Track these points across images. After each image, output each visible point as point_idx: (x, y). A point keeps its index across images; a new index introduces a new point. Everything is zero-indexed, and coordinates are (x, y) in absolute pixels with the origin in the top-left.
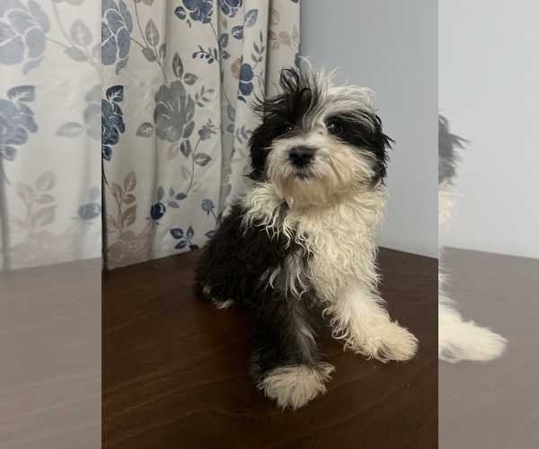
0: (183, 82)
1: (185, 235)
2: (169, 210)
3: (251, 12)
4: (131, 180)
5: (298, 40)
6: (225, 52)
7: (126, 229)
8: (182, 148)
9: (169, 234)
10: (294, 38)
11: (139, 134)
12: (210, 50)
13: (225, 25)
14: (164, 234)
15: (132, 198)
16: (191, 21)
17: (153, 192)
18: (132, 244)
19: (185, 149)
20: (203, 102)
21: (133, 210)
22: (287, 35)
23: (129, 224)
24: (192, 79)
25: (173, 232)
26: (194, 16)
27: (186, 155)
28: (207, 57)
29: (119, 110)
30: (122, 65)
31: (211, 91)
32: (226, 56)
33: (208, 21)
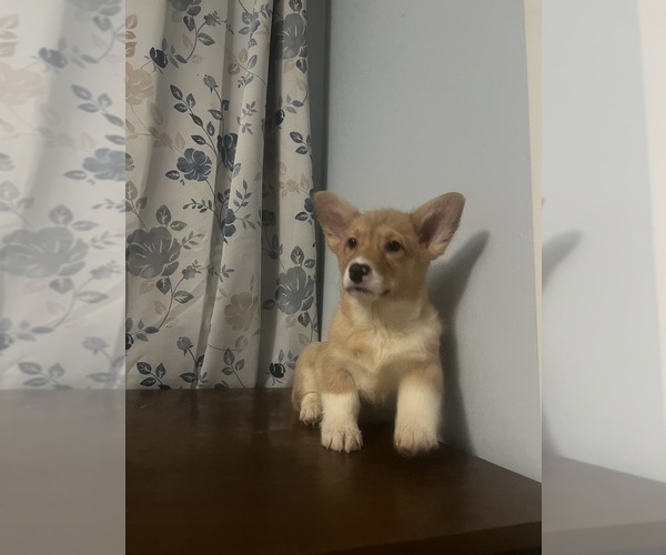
0: (169, 228)
1: (153, 371)
2: (137, 341)
5: (308, 187)
8: (159, 285)
9: (135, 367)
10: (302, 184)
12: (203, 202)
14: (131, 366)
16: (185, 180)
19: (163, 287)
20: (190, 246)
22: (295, 183)
24: (180, 226)
25: (139, 365)
26: (188, 177)
27: (165, 292)
28: (200, 207)
31: (199, 235)
33: (205, 179)
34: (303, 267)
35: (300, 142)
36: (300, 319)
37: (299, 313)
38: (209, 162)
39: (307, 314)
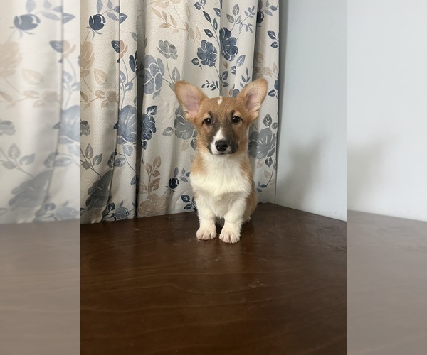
1: (191, 200)
2: (181, 182)
3: (241, 57)
4: (157, 162)
5: (277, 72)
6: (225, 83)
7: (153, 192)
8: (192, 143)
9: (181, 198)
10: (274, 70)
11: (164, 134)
12: (213, 82)
13: (226, 66)
14: (178, 199)
15: (158, 173)
16: (202, 65)
17: (171, 171)
18: (156, 203)
19: (194, 145)
21: (158, 181)
22: (269, 69)
23: (155, 190)
25: (183, 197)
26: (203, 63)
28: (211, 87)
29: (153, 120)
30: (157, 94)
32: (226, 85)
33: (214, 65)
34: (271, 128)
35: (274, 38)
36: (266, 162)
37: (266, 158)
38: (215, 51)
39: (271, 159)
